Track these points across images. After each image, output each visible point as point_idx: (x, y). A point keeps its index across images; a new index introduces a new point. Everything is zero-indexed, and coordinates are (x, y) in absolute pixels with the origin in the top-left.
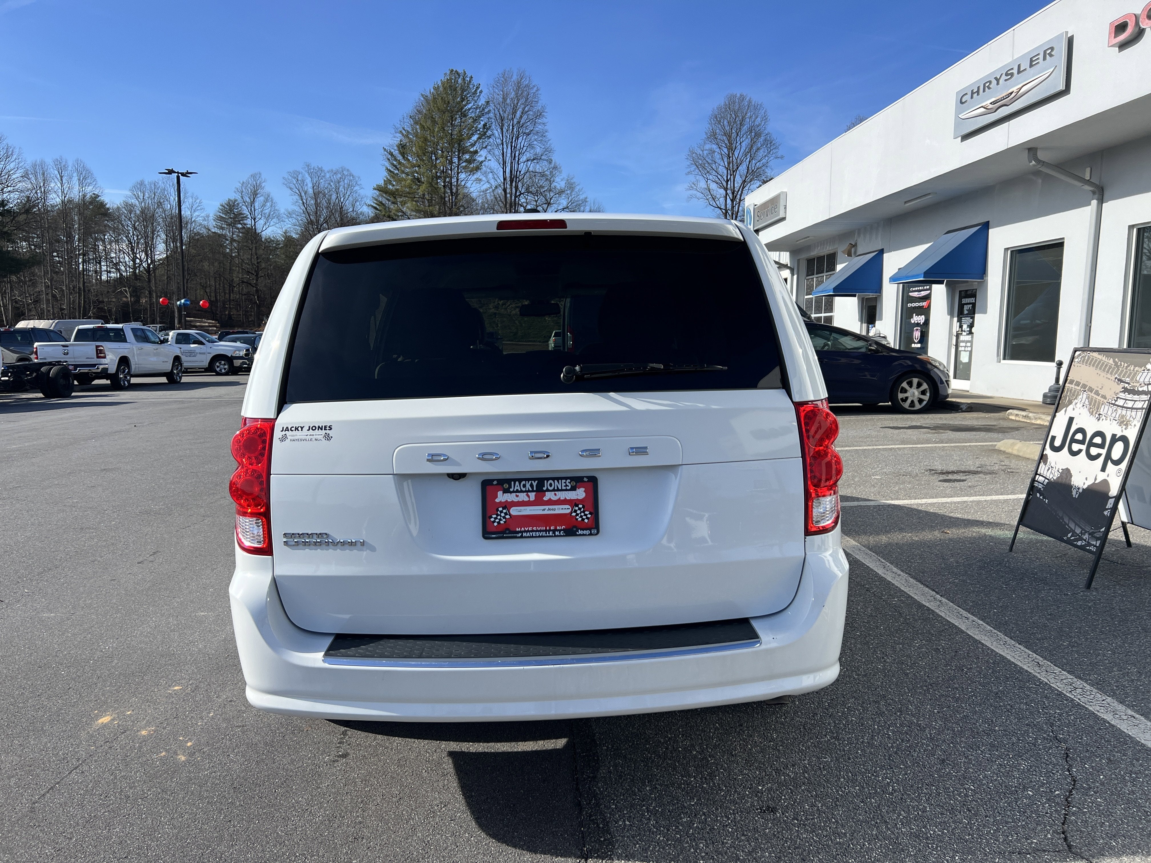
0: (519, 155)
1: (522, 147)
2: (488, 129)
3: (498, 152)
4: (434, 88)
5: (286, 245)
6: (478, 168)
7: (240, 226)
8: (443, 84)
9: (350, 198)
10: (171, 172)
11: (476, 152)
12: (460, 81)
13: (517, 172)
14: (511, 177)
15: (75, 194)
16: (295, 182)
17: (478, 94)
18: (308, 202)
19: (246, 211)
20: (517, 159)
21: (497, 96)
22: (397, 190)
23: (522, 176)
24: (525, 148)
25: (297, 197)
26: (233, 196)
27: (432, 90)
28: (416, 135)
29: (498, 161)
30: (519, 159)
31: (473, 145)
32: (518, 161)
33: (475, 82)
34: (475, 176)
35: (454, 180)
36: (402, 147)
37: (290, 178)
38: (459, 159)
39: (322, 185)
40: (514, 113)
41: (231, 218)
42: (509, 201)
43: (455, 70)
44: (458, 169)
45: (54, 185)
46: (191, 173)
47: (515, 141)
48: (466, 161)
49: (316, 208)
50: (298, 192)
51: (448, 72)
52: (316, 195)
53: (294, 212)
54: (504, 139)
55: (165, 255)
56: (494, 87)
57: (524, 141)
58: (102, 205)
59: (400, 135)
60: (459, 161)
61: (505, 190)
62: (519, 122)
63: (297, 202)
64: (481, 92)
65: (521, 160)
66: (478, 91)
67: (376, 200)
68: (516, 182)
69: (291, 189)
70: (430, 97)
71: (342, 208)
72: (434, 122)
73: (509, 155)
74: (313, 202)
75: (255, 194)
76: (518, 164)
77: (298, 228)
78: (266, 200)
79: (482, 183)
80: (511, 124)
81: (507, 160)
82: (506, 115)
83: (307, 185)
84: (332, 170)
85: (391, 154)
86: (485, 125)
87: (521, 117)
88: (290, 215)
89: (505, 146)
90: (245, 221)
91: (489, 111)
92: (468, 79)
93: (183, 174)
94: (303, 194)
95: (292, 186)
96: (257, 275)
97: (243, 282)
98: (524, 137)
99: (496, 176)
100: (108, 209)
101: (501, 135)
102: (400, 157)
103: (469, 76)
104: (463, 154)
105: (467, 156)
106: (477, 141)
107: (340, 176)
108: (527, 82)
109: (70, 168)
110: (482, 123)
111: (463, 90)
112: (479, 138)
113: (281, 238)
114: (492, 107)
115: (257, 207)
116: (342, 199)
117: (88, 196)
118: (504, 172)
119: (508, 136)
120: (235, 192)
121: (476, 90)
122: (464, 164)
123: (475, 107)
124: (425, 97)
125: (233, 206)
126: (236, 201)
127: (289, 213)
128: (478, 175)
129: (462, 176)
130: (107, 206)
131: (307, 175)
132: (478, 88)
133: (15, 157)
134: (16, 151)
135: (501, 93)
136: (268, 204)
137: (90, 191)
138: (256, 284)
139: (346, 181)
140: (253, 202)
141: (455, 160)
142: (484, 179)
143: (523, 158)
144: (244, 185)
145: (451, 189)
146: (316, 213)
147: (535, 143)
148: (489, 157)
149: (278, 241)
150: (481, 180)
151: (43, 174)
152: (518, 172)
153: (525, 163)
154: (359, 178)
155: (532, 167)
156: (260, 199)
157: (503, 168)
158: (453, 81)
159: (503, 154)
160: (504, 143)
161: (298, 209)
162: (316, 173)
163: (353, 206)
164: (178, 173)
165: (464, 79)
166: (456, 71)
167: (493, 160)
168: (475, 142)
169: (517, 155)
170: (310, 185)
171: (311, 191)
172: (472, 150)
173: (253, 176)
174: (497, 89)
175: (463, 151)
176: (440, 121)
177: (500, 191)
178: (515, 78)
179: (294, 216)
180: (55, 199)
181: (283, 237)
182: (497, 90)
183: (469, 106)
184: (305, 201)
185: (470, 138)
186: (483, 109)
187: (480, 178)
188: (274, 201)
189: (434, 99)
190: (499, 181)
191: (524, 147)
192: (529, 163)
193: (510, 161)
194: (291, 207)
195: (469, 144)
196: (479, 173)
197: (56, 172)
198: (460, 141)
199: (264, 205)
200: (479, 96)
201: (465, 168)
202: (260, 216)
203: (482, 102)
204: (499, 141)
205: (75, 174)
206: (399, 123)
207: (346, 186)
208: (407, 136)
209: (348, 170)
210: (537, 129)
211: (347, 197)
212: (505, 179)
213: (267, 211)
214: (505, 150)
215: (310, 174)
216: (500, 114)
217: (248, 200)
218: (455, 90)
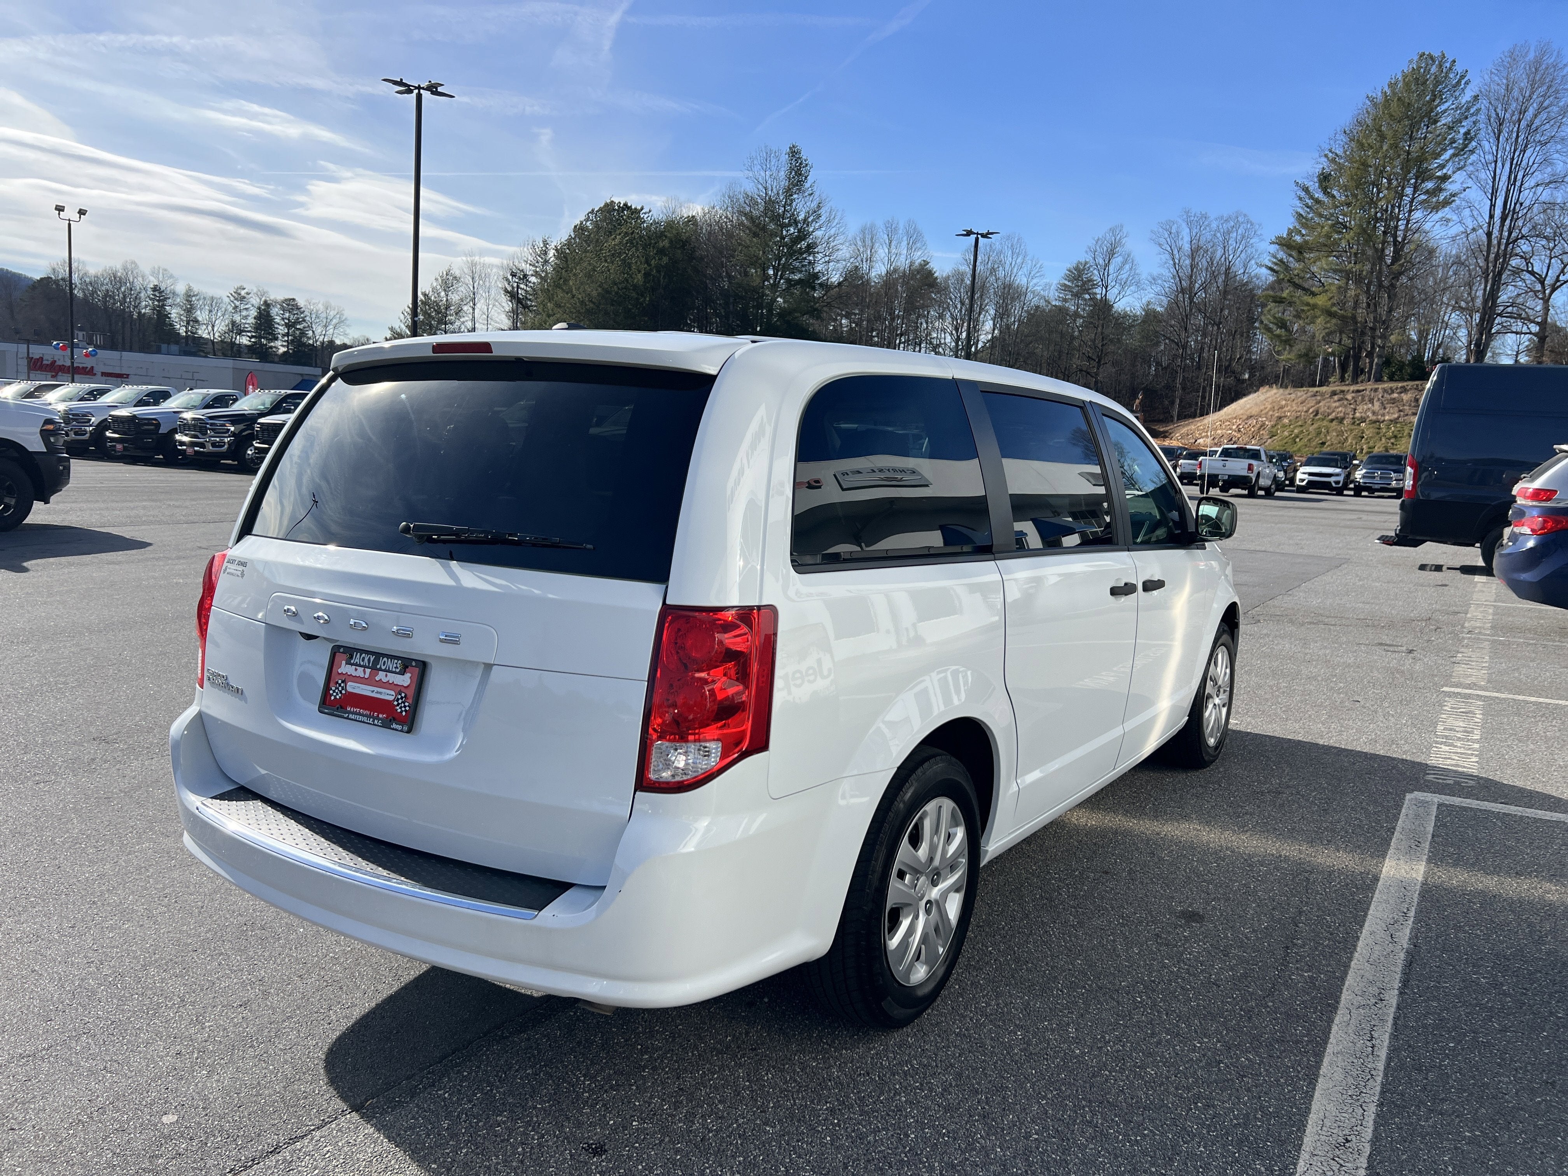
0: (1524, 176)
1: (1530, 164)
2: (1472, 139)
3: (1485, 176)
4: (1390, 85)
5: (1144, 322)
6: (1446, 203)
7: (1087, 297)
8: (1405, 76)
9: (1243, 255)
10: (969, 233)
11: (1445, 178)
12: (1434, 69)
13: (1515, 204)
14: (1503, 212)
15: (902, 263)
16: (1166, 236)
17: (1462, 86)
18: (1182, 261)
19: (1096, 278)
20: (1518, 184)
21: (1496, 87)
22: (1306, 242)
23: (1525, 211)
24: (1536, 166)
25: (1167, 256)
26: (1083, 256)
27: (1386, 89)
28: (1351, 160)
29: (1483, 189)
30: (1522, 184)
31: (1442, 167)
32: (1521, 187)
33: (1459, 68)
34: (1440, 214)
35: (1402, 225)
36: (1324, 179)
37: (1161, 230)
38: (1415, 189)
39: (1203, 240)
40: (1522, 112)
41: (1078, 286)
42: (1494, 250)
43: (1427, 53)
44: (1411, 206)
45: (882, 252)
46: (992, 233)
47: (1519, 156)
48: (1427, 192)
49: (1192, 271)
50: (1169, 249)
51: (1416, 58)
52: (1194, 253)
53: (1160, 276)
54: (1500, 152)
55: (990, 337)
56: (1492, 73)
57: (1535, 154)
58: (930, 273)
59: (1326, 160)
60: (1415, 192)
61: (1489, 234)
62: (1529, 126)
63: (1166, 263)
64: (1467, 83)
65: (1526, 185)
66: (1463, 82)
67: (1275, 257)
68: (1511, 221)
69: (1160, 245)
70: (1380, 98)
71: (1229, 268)
72: (1382, 137)
73: (1504, 178)
74: (1188, 262)
75: (1111, 253)
76: (1520, 192)
77: (1163, 298)
78: (1125, 262)
79: (1450, 224)
80: (1515, 129)
81: (1500, 186)
82: (1508, 115)
83: (1182, 239)
84: (1222, 217)
85: (1306, 190)
86: (1467, 133)
87: (1536, 116)
88: (1154, 280)
89: (1499, 164)
90: (1094, 290)
91: (1479, 110)
92: (1448, 65)
93: (983, 236)
94: (1176, 252)
95: (1162, 241)
96: (1099, 362)
97: (1081, 370)
98: (1537, 149)
99: (1475, 213)
100: (936, 278)
101: (1494, 148)
102: (1319, 195)
103: (1450, 60)
104: (1423, 181)
105: (1430, 185)
106: (1449, 160)
107: (1233, 224)
108: (1552, 60)
109: (901, 232)
110: (1462, 131)
111: (1437, 83)
112: (1454, 155)
113: (1139, 312)
114: (1483, 104)
115: (1111, 271)
116: (1231, 257)
117: (917, 264)
118: (1493, 206)
119: (1508, 148)
120: (1086, 252)
121: (1459, 82)
122: (1423, 197)
123: (1453, 106)
124: (1372, 100)
125: (1083, 270)
126: (1086, 263)
127: (1154, 279)
128: (1446, 212)
129: (1417, 215)
130: (936, 275)
131: (1184, 225)
132: (1462, 77)
133: (836, 221)
134: (839, 214)
135: (1505, 81)
136: (1127, 267)
137: (918, 258)
138: (1097, 374)
139: (1240, 231)
140: (1107, 265)
141: (1409, 191)
142: (1455, 217)
143: (1530, 182)
144: (1100, 242)
145: (1395, 236)
146: (1191, 276)
147: (1556, 156)
148: (1470, 183)
149: (1135, 316)
150: (1448, 220)
151: (872, 238)
152: (1518, 205)
153: (1533, 190)
154: (1260, 225)
155: (1546, 195)
156: (1117, 259)
157: (1491, 200)
158: (1422, 70)
159: (1494, 178)
160: (1499, 160)
161: (1167, 272)
162: (1196, 222)
163: (1245, 267)
164: (978, 234)
165: (1440, 66)
166: (1429, 55)
167: (1475, 187)
168: (1447, 161)
169: (1520, 177)
170: (1187, 239)
171: (1187, 247)
172: (1439, 174)
173: (1112, 230)
174: (1496, 75)
175: (1423, 175)
176: (1389, 134)
177: (1481, 234)
178: (1531, 56)
179: (1160, 282)
180: (878, 271)
181: (1144, 310)
182: (1496, 78)
183: (1443, 107)
184: (1177, 261)
185: (1439, 155)
186: (1468, 109)
187: (1448, 216)
188: (1135, 263)
189: (1387, 101)
190: (1480, 219)
191: (1533, 163)
192: (1540, 189)
193: (1505, 188)
194: (1156, 272)
195: (1436, 165)
196: (1447, 209)
197: (886, 236)
198: (1421, 159)
199: (1121, 268)
200: (1463, 90)
201: (1422, 202)
202: (1113, 284)
203: (1467, 97)
204: (1490, 157)
205: (905, 238)
206: (1327, 141)
207: (1239, 237)
208: (1333, 161)
209: (1245, 215)
210: (1563, 134)
211: (1238, 253)
212: (1491, 216)
213: (1124, 276)
214: (1498, 171)
215: (1189, 224)
216: (1497, 114)
217: (1101, 262)
218: (1424, 83)
